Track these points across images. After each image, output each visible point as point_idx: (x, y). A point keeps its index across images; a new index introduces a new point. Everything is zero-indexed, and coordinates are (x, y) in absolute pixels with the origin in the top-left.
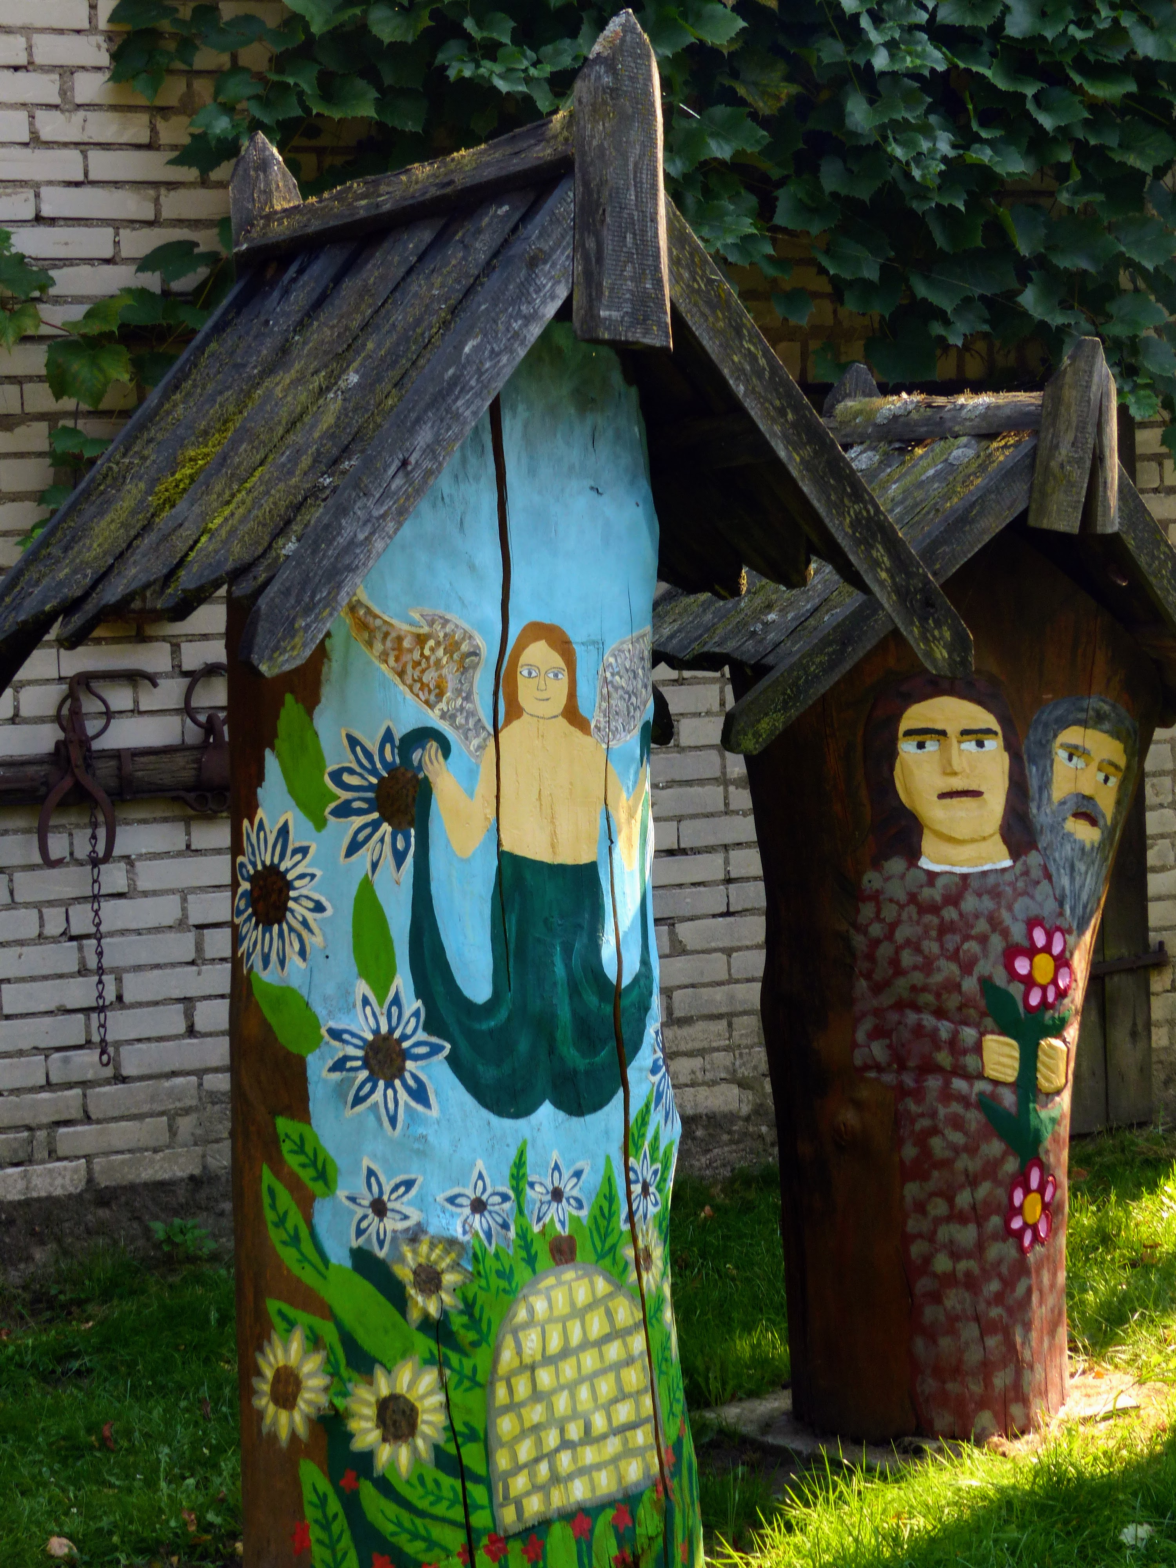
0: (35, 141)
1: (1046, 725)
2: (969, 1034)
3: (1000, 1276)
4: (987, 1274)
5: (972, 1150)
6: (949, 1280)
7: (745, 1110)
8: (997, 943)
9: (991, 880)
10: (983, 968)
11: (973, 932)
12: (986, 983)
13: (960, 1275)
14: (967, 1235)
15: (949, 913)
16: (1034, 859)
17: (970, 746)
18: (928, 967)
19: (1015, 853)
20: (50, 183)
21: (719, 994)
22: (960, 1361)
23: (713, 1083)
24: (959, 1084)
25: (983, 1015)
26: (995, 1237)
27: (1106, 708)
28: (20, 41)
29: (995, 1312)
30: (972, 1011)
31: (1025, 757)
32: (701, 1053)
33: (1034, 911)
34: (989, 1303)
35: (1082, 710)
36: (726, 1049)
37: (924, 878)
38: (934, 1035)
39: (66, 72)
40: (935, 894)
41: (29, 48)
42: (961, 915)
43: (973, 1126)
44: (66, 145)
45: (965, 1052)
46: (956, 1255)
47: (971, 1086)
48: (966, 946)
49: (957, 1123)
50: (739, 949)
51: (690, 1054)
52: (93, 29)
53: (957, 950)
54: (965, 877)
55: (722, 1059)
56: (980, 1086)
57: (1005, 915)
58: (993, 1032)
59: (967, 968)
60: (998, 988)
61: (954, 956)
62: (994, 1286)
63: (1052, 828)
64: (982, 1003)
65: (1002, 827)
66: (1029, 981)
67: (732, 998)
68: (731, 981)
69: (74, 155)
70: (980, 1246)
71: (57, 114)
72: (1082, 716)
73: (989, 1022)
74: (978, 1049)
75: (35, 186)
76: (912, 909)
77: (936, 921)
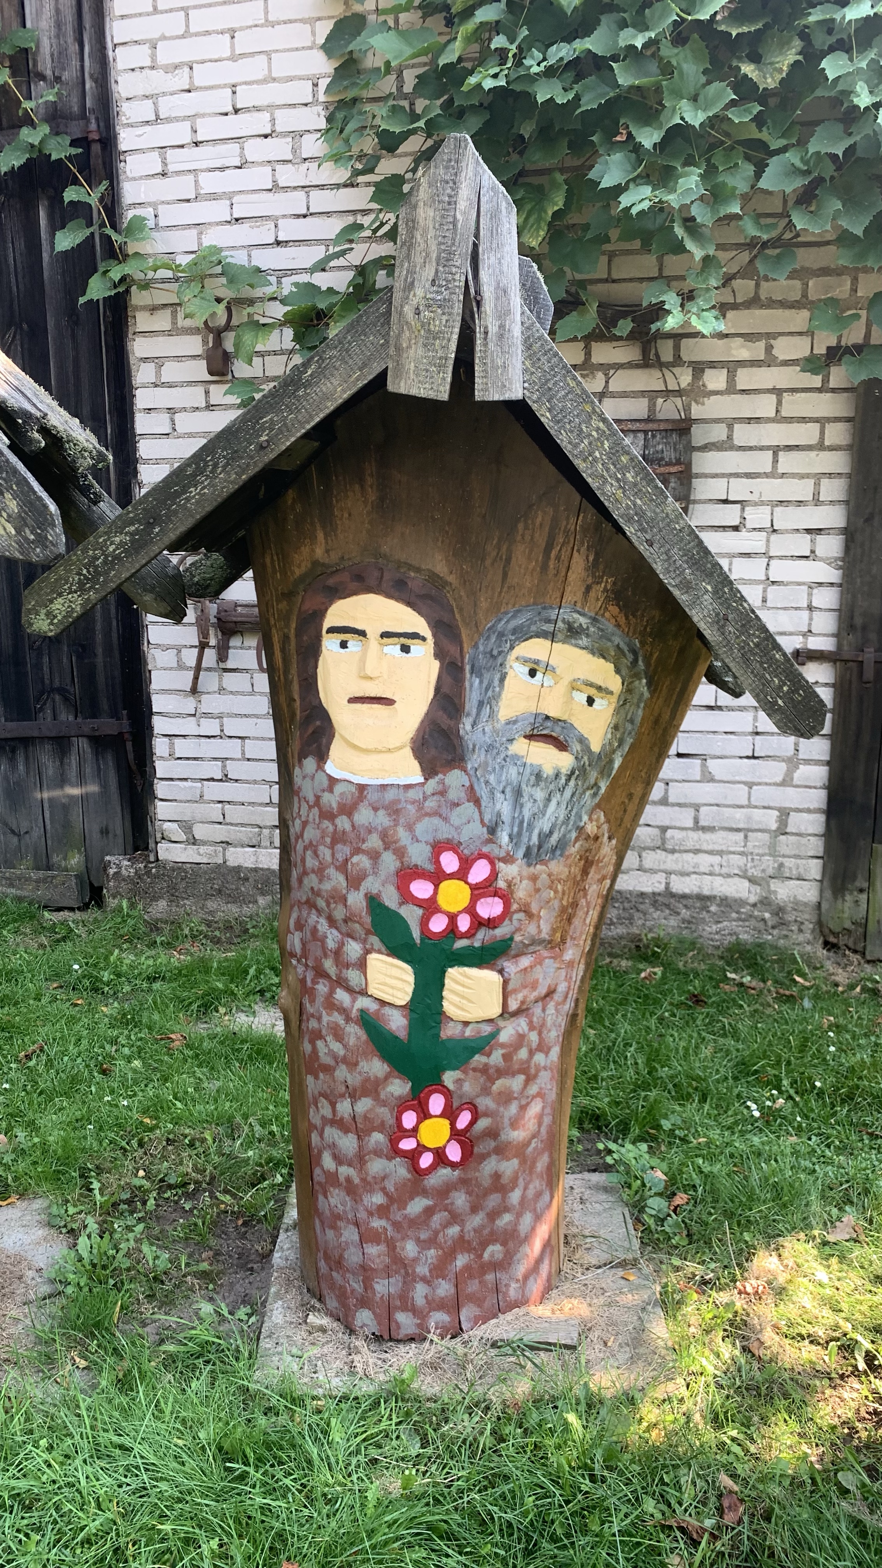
0: (276, 188)
1: (501, 635)
2: (353, 949)
3: (384, 1190)
4: (369, 1185)
5: (352, 1065)
6: (332, 1178)
7: (753, 899)
8: (389, 862)
9: (390, 795)
10: (371, 885)
11: (364, 847)
12: (374, 902)
13: (342, 1179)
14: (348, 1143)
15: (343, 822)
16: (455, 779)
17: (393, 649)
18: (320, 872)
19: (429, 770)
20: (284, 216)
21: (739, 814)
22: (341, 1256)
23: (729, 876)
24: (341, 996)
25: (368, 932)
26: (378, 1153)
27: (583, 621)
28: (266, 116)
29: (377, 1223)
30: (357, 926)
31: (468, 668)
32: (720, 853)
33: (445, 833)
34: (371, 1214)
35: (548, 621)
36: (742, 854)
37: (326, 783)
38: (323, 940)
39: (297, 135)
40: (331, 800)
41: (273, 120)
42: (353, 826)
43: (352, 1041)
44: (295, 188)
45: (348, 966)
46: (338, 1159)
47: (354, 1001)
48: (355, 859)
49: (338, 1034)
50: (759, 784)
51: (711, 853)
52: (315, 102)
53: (346, 861)
54: (362, 788)
55: (738, 861)
56: (363, 1003)
57: (402, 834)
58: (379, 952)
59: (355, 882)
60: (387, 909)
61: (343, 867)
62: (378, 1199)
63: (490, 748)
64: (368, 920)
65: (414, 741)
66: (430, 907)
67: (749, 818)
68: (749, 806)
69: (301, 194)
70: (360, 1160)
71: (290, 165)
72: (549, 627)
73: (374, 940)
74: (362, 965)
75: (275, 220)
76: (316, 811)
77: (331, 828)
